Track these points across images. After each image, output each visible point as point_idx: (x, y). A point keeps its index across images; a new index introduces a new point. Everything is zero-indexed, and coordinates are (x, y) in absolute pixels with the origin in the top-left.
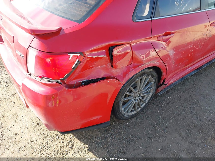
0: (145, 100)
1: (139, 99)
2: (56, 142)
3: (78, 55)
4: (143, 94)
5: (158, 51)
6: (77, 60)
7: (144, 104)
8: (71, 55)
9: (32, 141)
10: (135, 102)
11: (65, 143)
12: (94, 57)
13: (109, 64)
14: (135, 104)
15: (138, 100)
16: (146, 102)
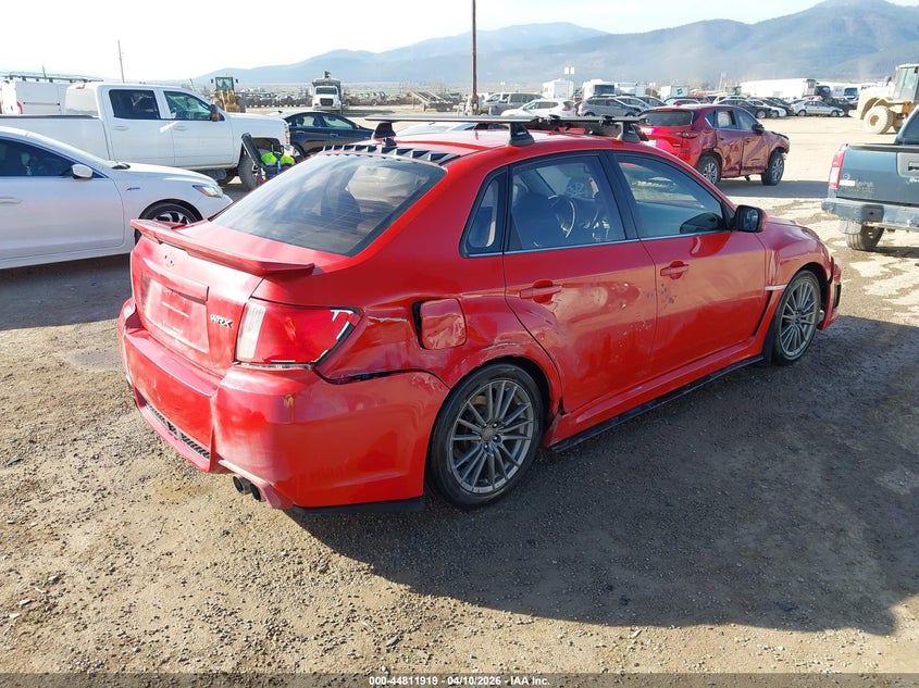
0: (517, 458)
1: (498, 447)
2: (281, 564)
3: (350, 312)
4: (505, 434)
5: (537, 335)
6: (348, 323)
7: (515, 469)
8: (336, 312)
9: (216, 564)
10: (486, 455)
11: (306, 565)
12: (382, 320)
13: (415, 339)
14: (487, 461)
15: (494, 452)
16: (520, 462)
